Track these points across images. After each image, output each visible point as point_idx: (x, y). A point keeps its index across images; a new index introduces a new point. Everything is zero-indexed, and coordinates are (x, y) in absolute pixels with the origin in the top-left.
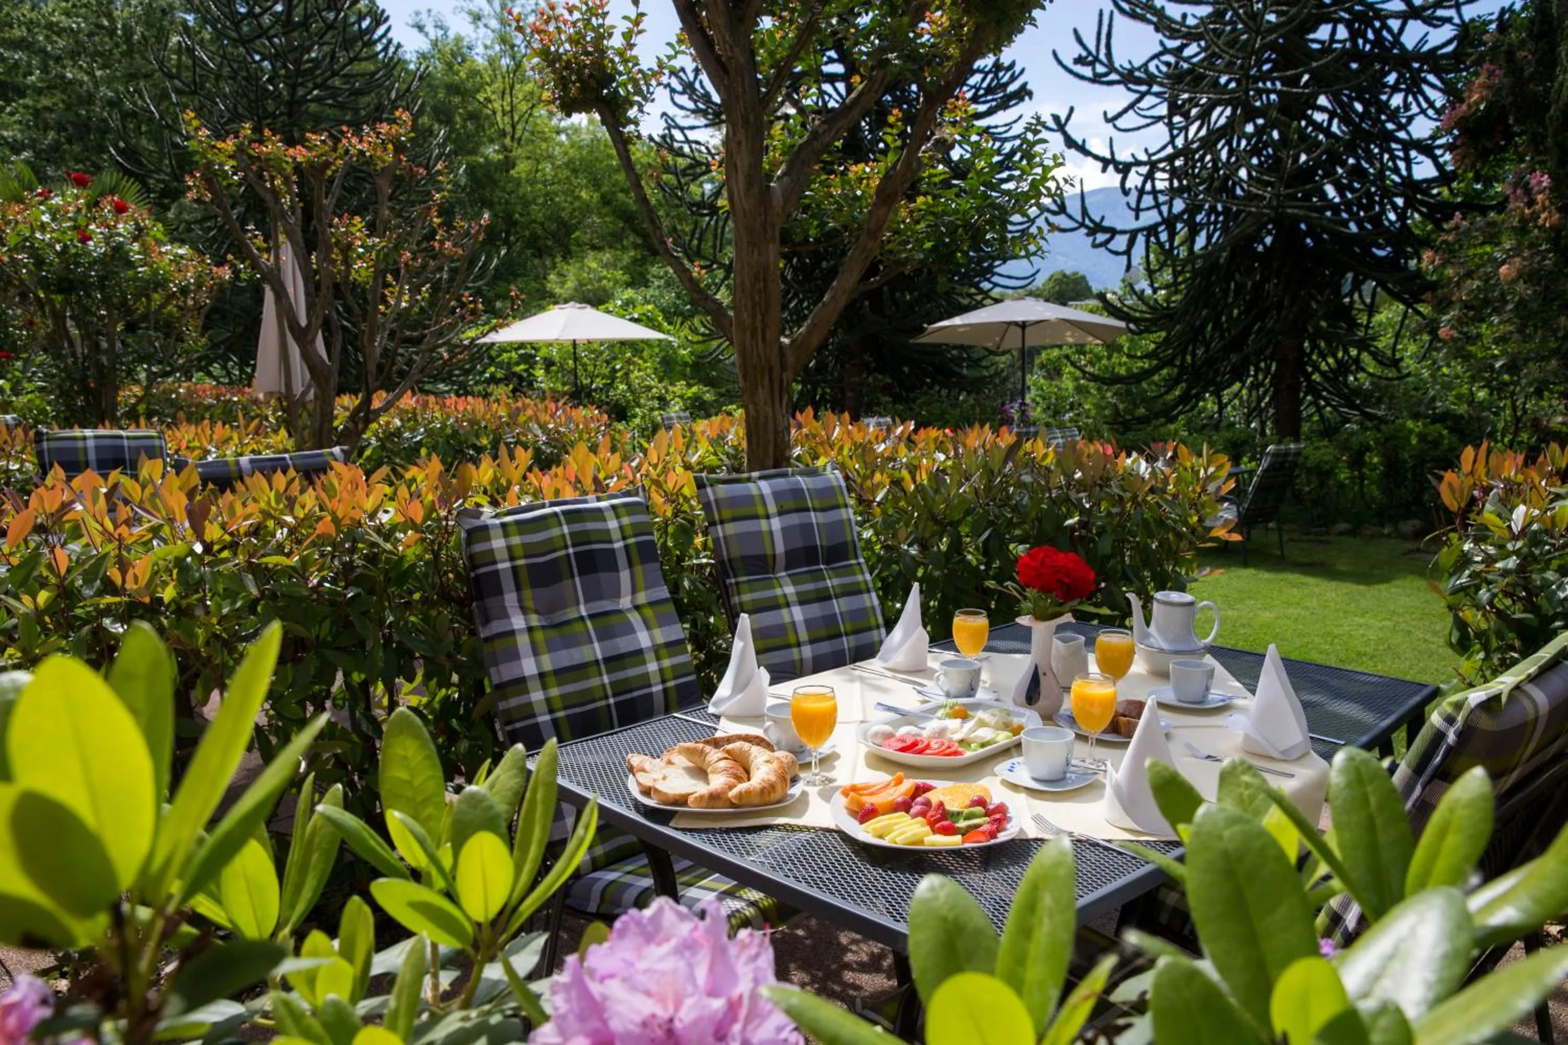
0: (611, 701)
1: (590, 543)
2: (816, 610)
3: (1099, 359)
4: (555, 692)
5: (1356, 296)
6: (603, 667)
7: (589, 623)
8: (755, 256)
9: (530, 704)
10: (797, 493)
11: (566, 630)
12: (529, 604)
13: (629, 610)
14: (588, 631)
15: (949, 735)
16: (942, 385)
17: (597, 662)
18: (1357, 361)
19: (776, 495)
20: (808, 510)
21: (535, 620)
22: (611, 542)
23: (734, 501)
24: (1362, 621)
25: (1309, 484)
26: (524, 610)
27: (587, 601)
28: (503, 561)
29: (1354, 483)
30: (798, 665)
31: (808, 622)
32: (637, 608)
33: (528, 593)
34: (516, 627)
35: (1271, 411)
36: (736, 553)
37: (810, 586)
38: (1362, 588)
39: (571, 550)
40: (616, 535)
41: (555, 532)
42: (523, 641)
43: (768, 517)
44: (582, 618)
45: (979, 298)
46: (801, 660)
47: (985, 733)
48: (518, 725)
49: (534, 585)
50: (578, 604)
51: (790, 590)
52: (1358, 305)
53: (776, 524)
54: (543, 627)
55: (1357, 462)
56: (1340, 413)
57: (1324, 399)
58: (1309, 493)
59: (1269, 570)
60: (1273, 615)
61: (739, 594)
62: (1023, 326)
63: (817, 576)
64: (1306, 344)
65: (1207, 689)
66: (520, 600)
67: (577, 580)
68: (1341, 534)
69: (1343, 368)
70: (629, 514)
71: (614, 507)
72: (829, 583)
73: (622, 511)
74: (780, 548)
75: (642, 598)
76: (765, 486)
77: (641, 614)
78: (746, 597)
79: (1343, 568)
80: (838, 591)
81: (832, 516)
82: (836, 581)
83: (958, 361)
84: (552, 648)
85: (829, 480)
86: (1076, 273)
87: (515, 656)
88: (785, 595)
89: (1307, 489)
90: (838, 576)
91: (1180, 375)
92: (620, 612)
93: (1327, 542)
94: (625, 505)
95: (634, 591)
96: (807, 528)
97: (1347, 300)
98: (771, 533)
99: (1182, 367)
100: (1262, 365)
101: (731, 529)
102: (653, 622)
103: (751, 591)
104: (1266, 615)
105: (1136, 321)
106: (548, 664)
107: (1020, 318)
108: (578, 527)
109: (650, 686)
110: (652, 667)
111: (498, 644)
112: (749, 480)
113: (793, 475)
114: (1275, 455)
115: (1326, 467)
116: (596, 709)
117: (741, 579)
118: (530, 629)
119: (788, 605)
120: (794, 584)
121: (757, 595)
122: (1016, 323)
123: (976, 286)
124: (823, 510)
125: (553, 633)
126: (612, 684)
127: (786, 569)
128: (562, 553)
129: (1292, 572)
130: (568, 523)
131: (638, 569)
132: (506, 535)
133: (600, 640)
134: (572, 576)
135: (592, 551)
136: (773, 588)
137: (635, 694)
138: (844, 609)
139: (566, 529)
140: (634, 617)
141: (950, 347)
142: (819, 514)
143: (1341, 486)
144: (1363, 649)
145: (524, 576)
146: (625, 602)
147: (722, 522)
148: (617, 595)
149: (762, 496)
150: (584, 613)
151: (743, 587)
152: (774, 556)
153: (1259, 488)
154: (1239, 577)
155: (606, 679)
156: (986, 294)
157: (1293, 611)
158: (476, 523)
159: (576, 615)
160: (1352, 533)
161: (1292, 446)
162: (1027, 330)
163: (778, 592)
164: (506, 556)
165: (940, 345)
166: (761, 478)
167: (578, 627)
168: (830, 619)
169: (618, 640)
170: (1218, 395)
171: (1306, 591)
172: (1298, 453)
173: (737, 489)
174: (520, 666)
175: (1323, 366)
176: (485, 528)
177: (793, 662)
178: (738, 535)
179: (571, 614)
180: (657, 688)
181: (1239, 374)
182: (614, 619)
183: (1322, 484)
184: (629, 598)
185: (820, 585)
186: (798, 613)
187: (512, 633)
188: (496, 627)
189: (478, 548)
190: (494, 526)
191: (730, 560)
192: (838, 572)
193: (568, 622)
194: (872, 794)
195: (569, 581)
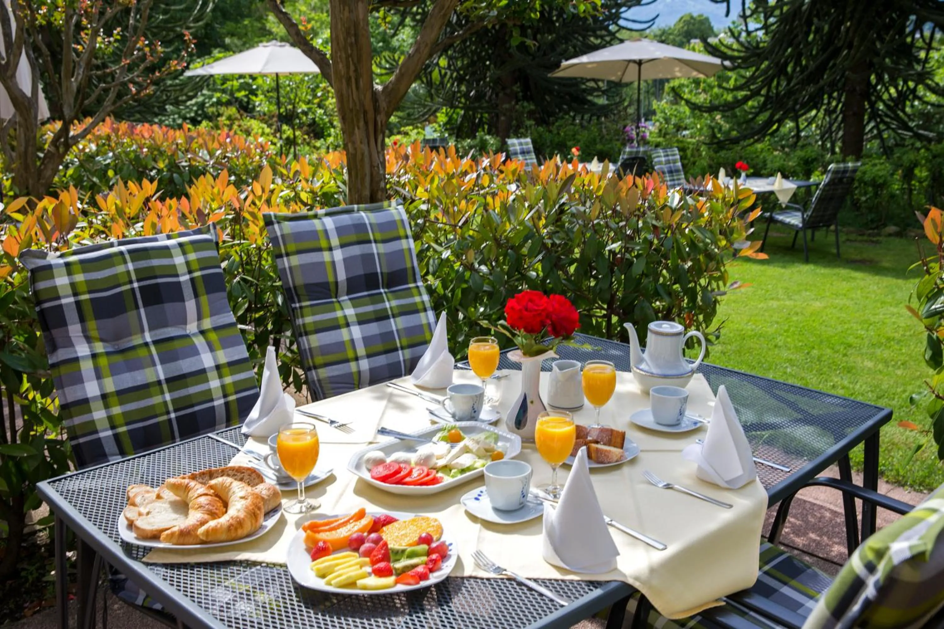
0: (173, 415)
1: (156, 277)
2: (374, 328)
3: (711, 87)
4: (117, 410)
5: (918, 36)
6: (165, 387)
7: (153, 349)
8: (346, 14)
9: (92, 422)
10: (360, 227)
11: (131, 355)
12: (94, 333)
13: (194, 335)
14: (151, 356)
15: (434, 460)
16: (577, 112)
17: (159, 382)
18: (914, 91)
19: (340, 230)
20: (369, 242)
21: (100, 347)
22: (177, 276)
23: (298, 236)
24: (895, 310)
25: (865, 194)
26: (89, 339)
27: (151, 329)
28: (67, 296)
29: (903, 194)
30: (356, 377)
31: (367, 340)
32: (202, 332)
33: (92, 324)
34: (80, 354)
35: (841, 133)
36: (300, 281)
37: (370, 308)
38: (900, 282)
39: (136, 285)
40: (181, 269)
41: (121, 269)
42: (87, 367)
43: (330, 249)
44: (146, 344)
45: (608, 39)
46: (359, 372)
47: (466, 460)
48: (81, 440)
49: (98, 316)
50: (142, 331)
51: (350, 312)
52: (920, 43)
53: (338, 255)
54: (108, 354)
55: (908, 175)
56: (899, 134)
57: (886, 123)
58: (866, 201)
59: (825, 267)
60: (823, 305)
61: (302, 316)
62: (640, 63)
63: (378, 299)
64: (873, 77)
65: (681, 413)
66: (84, 331)
67: (142, 311)
68: (890, 235)
69: (902, 97)
70: (195, 251)
71: (181, 245)
72: (387, 305)
73: (189, 248)
74: (342, 276)
75: (207, 324)
76: (329, 222)
77: (205, 338)
78: (309, 320)
79: (886, 264)
80: (396, 311)
81: (393, 246)
82: (394, 303)
83: (591, 91)
84: (114, 371)
85: (392, 215)
86: (701, 16)
87: (79, 380)
88: (345, 317)
89: (863, 199)
90: (397, 298)
91: (765, 103)
92: (187, 336)
93: (877, 242)
94: (192, 242)
95: (200, 318)
96: (368, 258)
97: (909, 40)
98: (333, 263)
99: (767, 97)
100: (835, 94)
101: (295, 260)
102: (217, 344)
103: (314, 314)
104: (817, 305)
105: (732, 59)
106: (110, 385)
107: (636, 57)
108: (143, 264)
109: (212, 400)
110: (214, 384)
111: (63, 370)
112: (316, 216)
113: (358, 210)
114: (836, 172)
115: (881, 181)
116: (158, 424)
117: (304, 304)
118: (94, 356)
119: (348, 325)
120: (354, 306)
121: (318, 318)
122: (634, 61)
123: (606, 28)
124: (384, 241)
125: (118, 358)
126: (173, 401)
127: (348, 294)
128: (128, 287)
129: (844, 267)
130: (133, 261)
131: (204, 299)
132: (70, 273)
133: (162, 362)
134: (137, 307)
135: (157, 284)
136: (334, 310)
137: (197, 408)
138: (400, 326)
139: (131, 266)
140: (199, 341)
141: (584, 80)
142: (380, 245)
143: (892, 196)
144: (892, 335)
145: (88, 310)
146: (192, 327)
147: (288, 255)
148: (184, 322)
149: (326, 232)
150: (148, 339)
151: (305, 311)
152: (336, 283)
153: (820, 199)
154: (799, 272)
155: (168, 397)
156: (613, 35)
157: (839, 302)
158: (41, 262)
159: (140, 341)
160: (899, 234)
161: (850, 165)
162: (643, 66)
163: (339, 314)
164: (70, 292)
165: (575, 79)
166: (327, 214)
167: (142, 352)
168: (388, 336)
169: (181, 362)
170: (795, 119)
171: (853, 284)
172: (855, 170)
173: (303, 225)
174: (84, 388)
175: (885, 96)
176: (49, 267)
177: (351, 374)
178: (302, 266)
179: (137, 340)
180: (219, 402)
181: (814, 102)
182: (177, 344)
183: (876, 195)
184: (195, 324)
185: (379, 306)
186: (356, 332)
187: (76, 360)
188: (62, 354)
189: (42, 285)
190: (58, 265)
191: (295, 287)
192: (397, 295)
193: (133, 348)
194: (331, 530)
195: (135, 312)
